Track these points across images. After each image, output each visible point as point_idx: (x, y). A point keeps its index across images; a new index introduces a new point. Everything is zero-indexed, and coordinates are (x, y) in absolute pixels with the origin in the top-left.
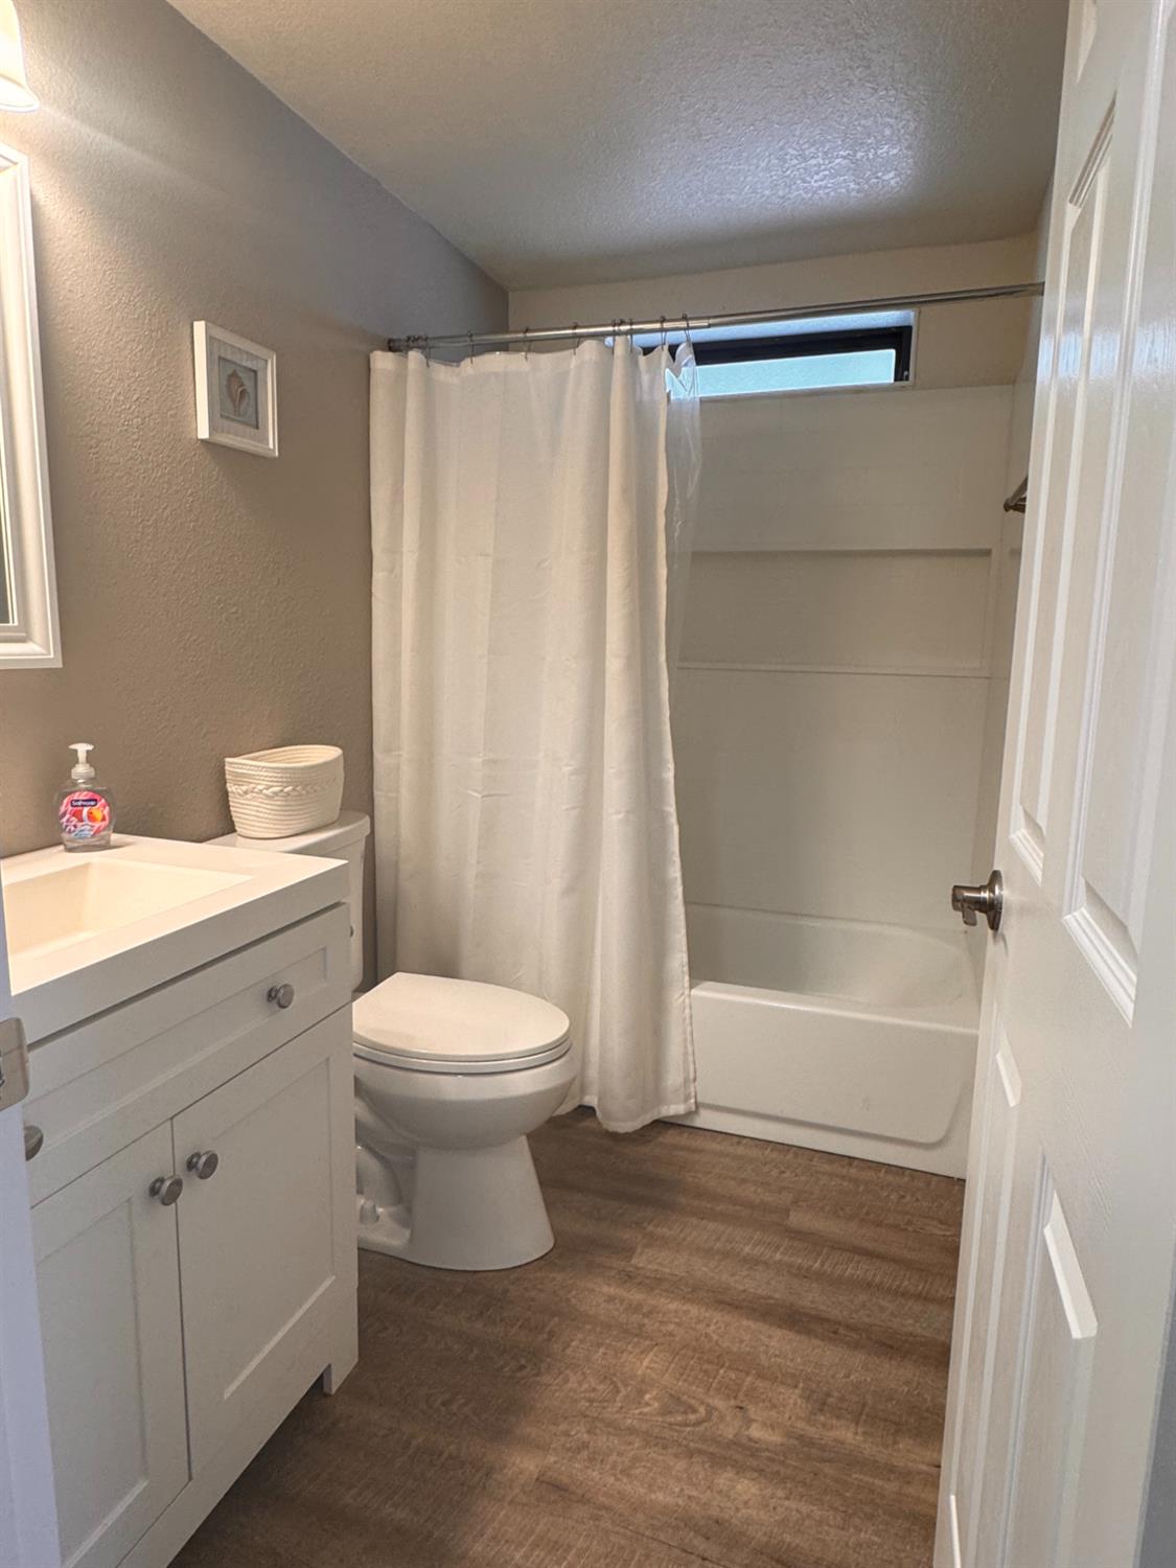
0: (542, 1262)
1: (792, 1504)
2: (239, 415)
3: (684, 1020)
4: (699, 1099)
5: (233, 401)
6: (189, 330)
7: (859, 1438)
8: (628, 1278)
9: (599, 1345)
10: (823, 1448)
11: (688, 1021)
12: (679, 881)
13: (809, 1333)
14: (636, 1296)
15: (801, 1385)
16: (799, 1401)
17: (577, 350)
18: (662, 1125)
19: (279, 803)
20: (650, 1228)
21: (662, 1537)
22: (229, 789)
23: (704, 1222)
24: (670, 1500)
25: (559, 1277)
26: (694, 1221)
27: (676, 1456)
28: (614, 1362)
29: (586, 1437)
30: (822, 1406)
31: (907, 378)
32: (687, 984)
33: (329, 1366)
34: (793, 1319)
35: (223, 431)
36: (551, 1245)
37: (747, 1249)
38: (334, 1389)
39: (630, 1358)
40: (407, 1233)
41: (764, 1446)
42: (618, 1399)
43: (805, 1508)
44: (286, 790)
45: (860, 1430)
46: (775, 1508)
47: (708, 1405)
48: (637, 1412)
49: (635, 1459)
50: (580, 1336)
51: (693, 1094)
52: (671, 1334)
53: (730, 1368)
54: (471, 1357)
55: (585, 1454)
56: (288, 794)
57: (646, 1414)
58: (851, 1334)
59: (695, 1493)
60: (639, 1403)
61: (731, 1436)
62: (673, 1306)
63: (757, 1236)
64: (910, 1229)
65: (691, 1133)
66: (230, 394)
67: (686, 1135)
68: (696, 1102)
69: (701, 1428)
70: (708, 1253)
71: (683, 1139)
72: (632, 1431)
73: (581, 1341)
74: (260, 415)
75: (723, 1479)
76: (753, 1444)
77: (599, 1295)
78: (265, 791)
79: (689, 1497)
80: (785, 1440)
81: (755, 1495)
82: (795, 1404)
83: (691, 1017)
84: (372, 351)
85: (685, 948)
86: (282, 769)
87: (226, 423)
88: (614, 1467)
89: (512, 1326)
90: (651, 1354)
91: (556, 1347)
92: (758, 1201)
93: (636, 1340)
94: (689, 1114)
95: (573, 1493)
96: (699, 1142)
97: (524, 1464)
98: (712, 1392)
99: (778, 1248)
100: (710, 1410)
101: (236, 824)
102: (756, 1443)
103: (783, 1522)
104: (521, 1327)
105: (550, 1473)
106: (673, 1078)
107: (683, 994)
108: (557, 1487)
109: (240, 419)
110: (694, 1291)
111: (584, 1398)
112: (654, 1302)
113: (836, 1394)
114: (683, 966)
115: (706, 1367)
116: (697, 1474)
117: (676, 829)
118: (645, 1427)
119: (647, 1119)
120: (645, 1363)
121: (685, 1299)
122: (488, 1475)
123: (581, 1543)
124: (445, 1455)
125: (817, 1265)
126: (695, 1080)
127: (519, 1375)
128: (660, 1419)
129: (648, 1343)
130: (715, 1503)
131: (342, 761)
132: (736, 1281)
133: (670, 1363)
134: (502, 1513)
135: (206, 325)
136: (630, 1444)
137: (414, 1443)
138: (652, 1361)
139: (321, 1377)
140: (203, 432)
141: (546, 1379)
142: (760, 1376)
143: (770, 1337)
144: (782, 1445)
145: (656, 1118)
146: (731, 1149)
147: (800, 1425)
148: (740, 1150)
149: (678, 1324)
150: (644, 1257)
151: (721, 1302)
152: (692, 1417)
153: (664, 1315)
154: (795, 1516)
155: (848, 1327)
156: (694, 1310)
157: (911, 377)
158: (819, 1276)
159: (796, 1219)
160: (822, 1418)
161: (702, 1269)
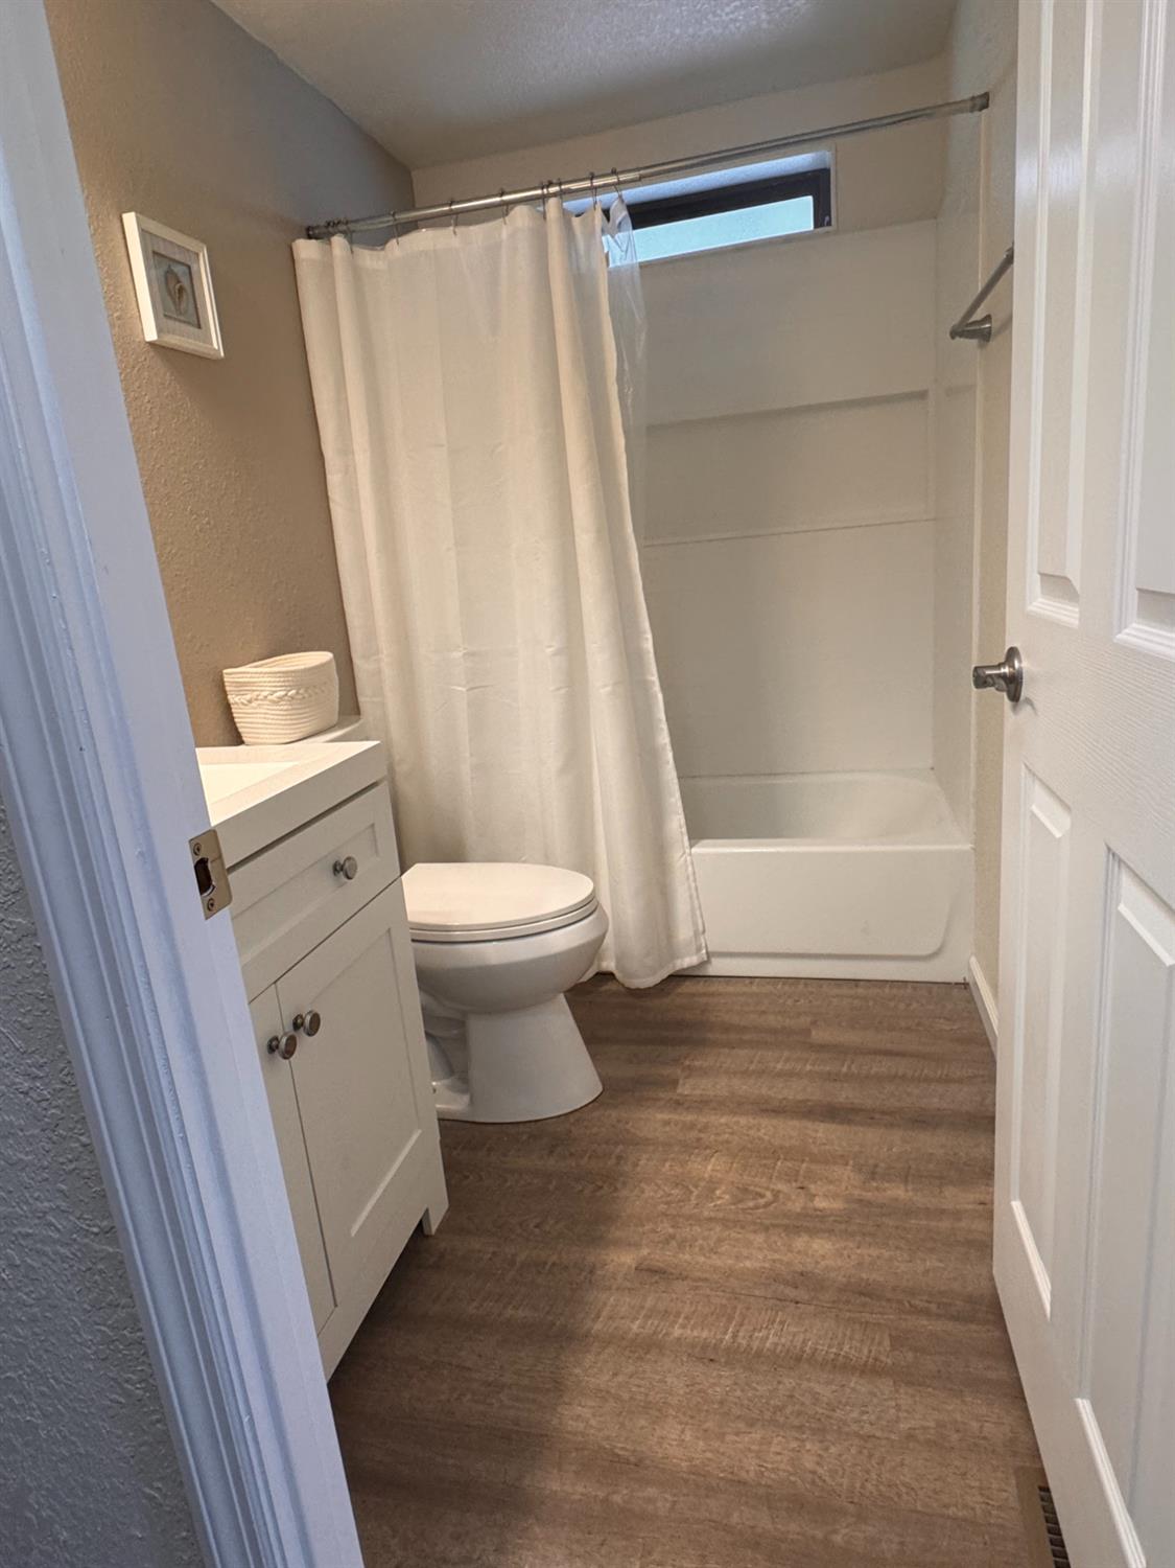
0: (596, 1104)
1: (863, 1251)
2: (181, 314)
3: (688, 878)
4: (709, 950)
5: (173, 298)
6: (119, 224)
7: (910, 1193)
8: (678, 1104)
9: (665, 1160)
10: (882, 1206)
11: (691, 878)
12: (669, 747)
13: (849, 1122)
14: (689, 1118)
15: (851, 1162)
16: (852, 1175)
17: (507, 218)
18: (678, 977)
19: (285, 707)
20: (687, 1063)
21: (757, 1293)
22: (231, 701)
23: (735, 1051)
24: (757, 1265)
25: (614, 1114)
26: (726, 1050)
27: (755, 1232)
28: (681, 1170)
29: (671, 1230)
30: (873, 1175)
31: (829, 224)
32: (687, 843)
33: (427, 1211)
34: (832, 1113)
35: (169, 332)
36: (600, 1089)
37: (779, 1066)
38: (434, 1228)
39: (696, 1165)
40: (466, 1098)
41: (829, 1212)
42: (693, 1198)
43: (874, 1252)
44: (290, 694)
45: (910, 1187)
46: (849, 1257)
47: (773, 1190)
48: (712, 1205)
49: (720, 1241)
50: (645, 1156)
51: (703, 945)
52: (728, 1142)
53: (785, 1159)
54: (551, 1187)
55: (674, 1243)
56: (292, 698)
57: (720, 1205)
58: (887, 1117)
59: (776, 1256)
60: (712, 1198)
61: (798, 1210)
62: (723, 1120)
63: (786, 1054)
64: (920, 1028)
65: (706, 981)
66: (170, 294)
67: (701, 984)
68: (707, 953)
69: (771, 1208)
70: (746, 1074)
71: (700, 987)
72: (710, 1219)
73: (648, 1160)
74: (200, 311)
75: (800, 1242)
76: (818, 1213)
77: (654, 1121)
78: (270, 697)
79: (774, 1261)
80: (846, 1206)
81: (829, 1250)
82: (849, 1178)
83: (694, 873)
84: (294, 240)
85: (681, 810)
86: (283, 673)
87: (171, 323)
88: (701, 1248)
89: (582, 1157)
90: (713, 1160)
91: (627, 1168)
92: (779, 1027)
93: (696, 1151)
94: (703, 964)
95: (672, 1274)
96: (715, 987)
97: (623, 1260)
98: (774, 1180)
99: (807, 1060)
100: (776, 1194)
101: (243, 735)
102: (821, 1211)
103: (860, 1264)
104: (590, 1157)
105: (646, 1263)
106: (684, 933)
107: (684, 853)
108: (653, 1271)
109: (182, 318)
110: (738, 1105)
111: (662, 1202)
112: (705, 1120)
113: (882, 1165)
114: (681, 827)
115: (764, 1162)
116: (775, 1242)
117: (660, 696)
118: (721, 1215)
119: (664, 974)
120: (710, 1167)
121: (733, 1113)
122: (591, 1272)
123: (687, 1309)
124: (550, 1264)
125: (845, 1069)
126: (704, 932)
127: (598, 1194)
128: (733, 1207)
129: (708, 1151)
130: (796, 1261)
131: (334, 664)
132: (775, 1093)
133: (732, 1163)
134: (612, 1299)
135: (137, 218)
136: (710, 1230)
137: (518, 1259)
138: (714, 1165)
139: (421, 1222)
140: (151, 334)
141: (625, 1193)
142: (812, 1161)
143: (817, 1131)
144: (845, 1209)
145: (671, 972)
146: (745, 989)
147: (856, 1192)
148: (754, 988)
149: (732, 1134)
150: (687, 1086)
151: (767, 1110)
152: (762, 1201)
153: (717, 1128)
154: (867, 1259)
155: (883, 1113)
156: (743, 1120)
157: (833, 222)
158: (848, 1077)
159: (818, 1035)
160: (875, 1184)
161: (744, 1087)
